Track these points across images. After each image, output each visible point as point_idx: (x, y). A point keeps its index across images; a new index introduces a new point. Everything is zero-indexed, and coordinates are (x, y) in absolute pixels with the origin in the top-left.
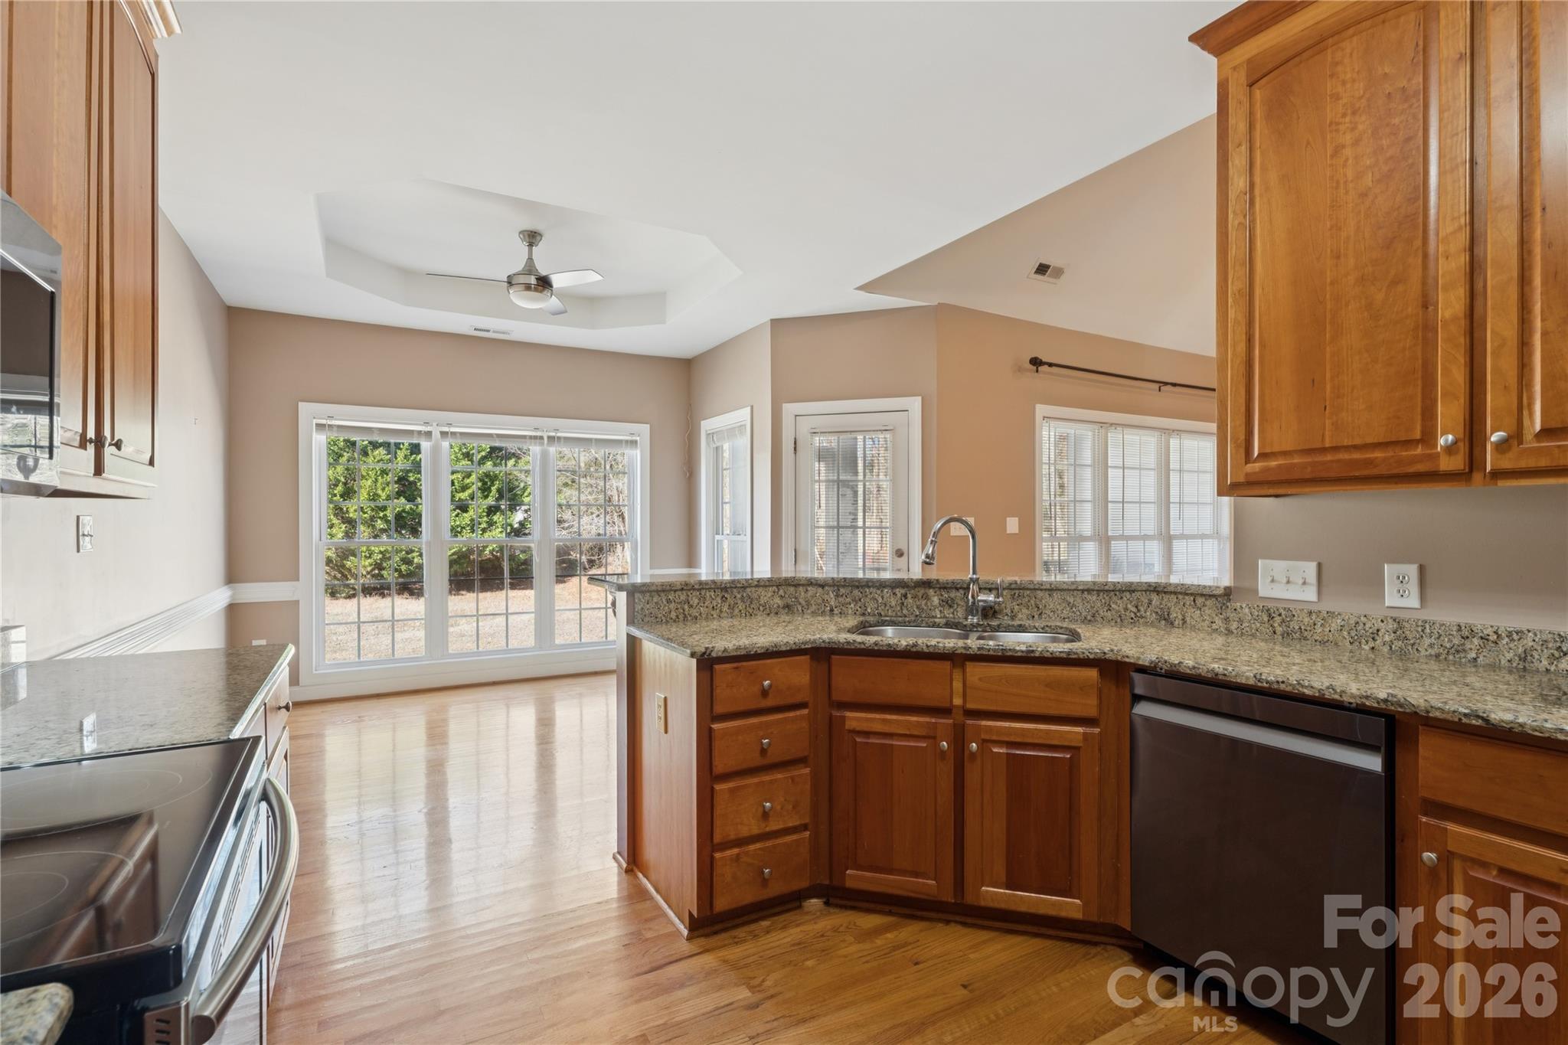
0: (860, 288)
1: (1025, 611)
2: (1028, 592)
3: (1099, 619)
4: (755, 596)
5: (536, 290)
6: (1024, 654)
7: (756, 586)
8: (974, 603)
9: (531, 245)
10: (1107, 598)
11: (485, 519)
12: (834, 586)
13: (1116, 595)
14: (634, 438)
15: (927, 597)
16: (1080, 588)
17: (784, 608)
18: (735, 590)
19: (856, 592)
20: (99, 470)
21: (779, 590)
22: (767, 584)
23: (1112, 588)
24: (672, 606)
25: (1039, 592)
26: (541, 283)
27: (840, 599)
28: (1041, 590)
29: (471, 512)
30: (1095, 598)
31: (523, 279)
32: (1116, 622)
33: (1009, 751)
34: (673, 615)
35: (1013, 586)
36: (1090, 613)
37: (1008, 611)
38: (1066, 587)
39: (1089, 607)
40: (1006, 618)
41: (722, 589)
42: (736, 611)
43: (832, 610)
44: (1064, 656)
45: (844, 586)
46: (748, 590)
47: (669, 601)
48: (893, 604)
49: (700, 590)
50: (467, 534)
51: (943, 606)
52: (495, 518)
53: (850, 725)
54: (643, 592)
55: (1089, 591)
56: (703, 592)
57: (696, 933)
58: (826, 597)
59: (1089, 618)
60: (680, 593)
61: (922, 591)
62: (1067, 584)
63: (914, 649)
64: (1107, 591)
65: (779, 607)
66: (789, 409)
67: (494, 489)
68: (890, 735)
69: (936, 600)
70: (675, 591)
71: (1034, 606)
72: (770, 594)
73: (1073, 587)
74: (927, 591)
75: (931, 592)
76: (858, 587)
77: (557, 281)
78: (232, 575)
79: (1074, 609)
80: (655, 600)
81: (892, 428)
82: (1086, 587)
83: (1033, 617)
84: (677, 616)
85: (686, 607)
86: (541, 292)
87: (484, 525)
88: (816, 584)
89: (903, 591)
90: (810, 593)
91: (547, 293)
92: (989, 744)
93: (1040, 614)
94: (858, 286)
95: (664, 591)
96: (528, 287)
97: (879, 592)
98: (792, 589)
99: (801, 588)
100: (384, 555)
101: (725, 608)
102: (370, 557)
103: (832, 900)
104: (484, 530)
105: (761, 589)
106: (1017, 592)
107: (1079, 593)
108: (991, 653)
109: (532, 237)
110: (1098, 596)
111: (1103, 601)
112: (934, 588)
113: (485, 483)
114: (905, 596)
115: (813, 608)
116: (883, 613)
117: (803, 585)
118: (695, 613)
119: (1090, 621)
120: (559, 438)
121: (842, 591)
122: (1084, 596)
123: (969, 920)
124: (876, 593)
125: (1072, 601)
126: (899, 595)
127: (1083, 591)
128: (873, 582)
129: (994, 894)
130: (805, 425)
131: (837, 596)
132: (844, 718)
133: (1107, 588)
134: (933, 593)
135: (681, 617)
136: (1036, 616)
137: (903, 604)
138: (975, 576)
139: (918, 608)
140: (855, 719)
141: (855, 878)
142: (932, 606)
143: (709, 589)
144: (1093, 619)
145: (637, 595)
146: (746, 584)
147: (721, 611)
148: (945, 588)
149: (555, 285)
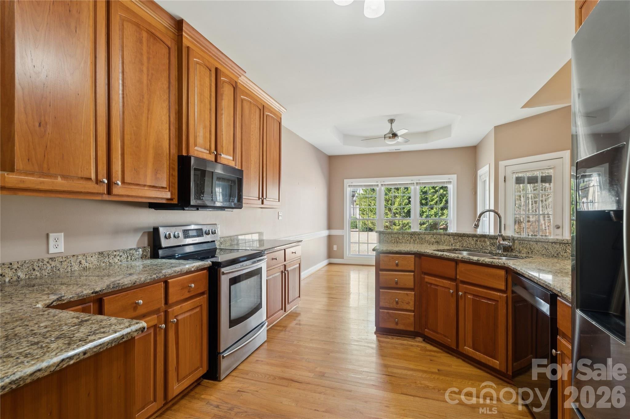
0: (523, 107)
1: (525, 250)
2: (526, 242)
3: (560, 256)
4: (423, 237)
5: (392, 138)
6: (476, 262)
7: (424, 234)
8: (499, 245)
9: (391, 124)
10: (564, 247)
11: (440, 212)
12: (452, 235)
13: (569, 245)
14: (450, 180)
15: (485, 242)
16: (550, 241)
17: (436, 242)
18: (416, 235)
19: (460, 238)
20: (263, 203)
21: (433, 236)
22: (428, 233)
23: (566, 242)
24: (393, 238)
25: (531, 242)
26: (394, 136)
27: (455, 241)
28: (532, 241)
29: (435, 209)
30: (558, 246)
31: (388, 135)
32: (569, 258)
33: (473, 298)
34: (393, 241)
35: (519, 239)
36: (556, 253)
37: (518, 249)
38: (543, 240)
39: (555, 250)
40: (517, 252)
41: (411, 234)
42: (416, 242)
43: (452, 245)
44: (490, 263)
45: (456, 236)
46: (421, 235)
47: (392, 237)
48: (473, 243)
49: (403, 234)
50: (433, 217)
51: (491, 246)
52: (444, 212)
53: (426, 280)
54: (383, 234)
55: (555, 243)
56: (404, 235)
57: (378, 332)
58: (450, 239)
59: (555, 255)
60: (395, 235)
61: (483, 239)
62: (544, 239)
63: (442, 256)
64: (564, 243)
65: (433, 242)
66: (502, 164)
67: (444, 200)
68: (437, 286)
69: (488, 243)
70: (394, 234)
71: (529, 248)
72: (430, 237)
73: (547, 241)
74: (485, 239)
75: (486, 240)
76: (460, 236)
77: (399, 133)
78: (329, 227)
79: (548, 251)
80: (387, 236)
81: (552, 167)
82: (553, 241)
83: (529, 253)
84: (395, 242)
85: (398, 239)
86: (394, 138)
87: (440, 214)
88: (447, 235)
89: (476, 239)
90: (445, 238)
91: (396, 138)
92: (467, 294)
93: (532, 252)
94: (521, 107)
95: (390, 234)
96: (390, 138)
97: (468, 239)
98: (439, 236)
99: (442, 236)
100: (404, 225)
101: (412, 241)
102: (399, 226)
103: (426, 340)
104: (440, 216)
105: (426, 235)
106: (521, 241)
107: (550, 243)
108: (465, 260)
109: (392, 121)
110: (560, 245)
111: (563, 248)
112: (488, 238)
113: (440, 198)
114: (477, 241)
115: (446, 243)
116: (469, 247)
117: (443, 235)
118: (401, 241)
119: (556, 257)
120: (420, 183)
121: (455, 238)
122: (553, 245)
123: (466, 360)
124: (467, 239)
125: (547, 247)
126: (475, 240)
127: (552, 243)
128: (465, 235)
129: (468, 350)
130: (509, 170)
131: (454, 239)
132: (424, 278)
133: (563, 242)
134: (487, 240)
135: (396, 242)
136: (530, 253)
137: (476, 244)
138: (500, 234)
139: (481, 245)
140: (428, 279)
141: (427, 332)
142: (487, 245)
143: (406, 234)
144: (557, 256)
145: (382, 234)
146: (420, 233)
147: (410, 242)
148: (491, 238)
149: (399, 135)
